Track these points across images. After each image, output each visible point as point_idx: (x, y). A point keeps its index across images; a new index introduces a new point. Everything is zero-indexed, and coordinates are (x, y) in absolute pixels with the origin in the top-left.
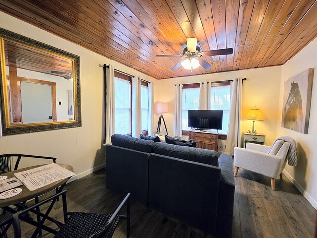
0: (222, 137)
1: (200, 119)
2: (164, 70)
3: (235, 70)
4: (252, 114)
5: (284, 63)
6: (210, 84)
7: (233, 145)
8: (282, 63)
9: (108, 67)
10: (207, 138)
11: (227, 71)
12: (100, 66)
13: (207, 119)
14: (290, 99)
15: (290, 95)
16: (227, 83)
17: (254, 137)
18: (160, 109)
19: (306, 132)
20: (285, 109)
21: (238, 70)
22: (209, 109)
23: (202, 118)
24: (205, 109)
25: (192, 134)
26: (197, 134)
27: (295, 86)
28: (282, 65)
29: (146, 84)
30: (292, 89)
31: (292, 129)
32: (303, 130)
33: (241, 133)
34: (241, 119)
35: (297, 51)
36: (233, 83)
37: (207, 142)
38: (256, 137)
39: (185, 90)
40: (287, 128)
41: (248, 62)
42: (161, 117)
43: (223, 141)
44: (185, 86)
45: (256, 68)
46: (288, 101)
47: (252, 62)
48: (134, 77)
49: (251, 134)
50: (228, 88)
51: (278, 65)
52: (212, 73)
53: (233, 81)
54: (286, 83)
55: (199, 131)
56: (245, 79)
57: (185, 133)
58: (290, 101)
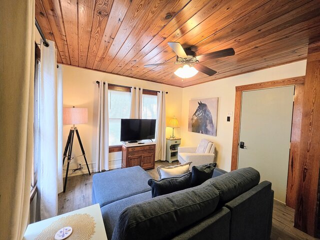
10: (146, 150)
14: (198, 112)
15: (197, 110)
17: (175, 141)
19: (216, 135)
20: (192, 119)
22: (140, 118)
24: (137, 118)
25: (130, 150)
26: (136, 148)
27: (202, 106)
28: (184, 87)
30: (199, 107)
31: (202, 133)
32: (214, 134)
33: (166, 138)
36: (160, 94)
37: (146, 154)
40: (196, 132)
44: (112, 87)
46: (195, 114)
49: (172, 139)
53: (159, 92)
54: (191, 101)
55: (137, 144)
56: (167, 93)
57: (112, 149)
58: (198, 115)
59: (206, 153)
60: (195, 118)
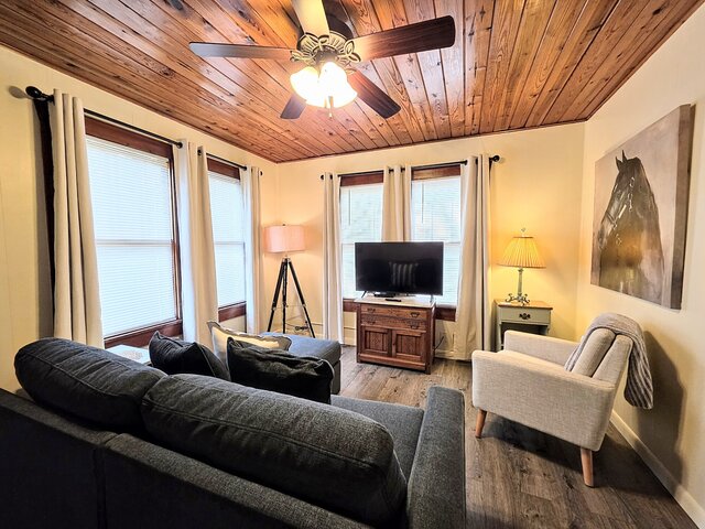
0: (444, 313)
1: (395, 265)
2: (279, 131)
3: (471, 135)
4: (517, 250)
5: (591, 115)
6: (408, 172)
7: (472, 333)
8: (586, 114)
9: (52, 99)
10: (403, 320)
11: (451, 138)
12: (15, 92)
13: (411, 266)
15: (613, 194)
16: (452, 169)
17: (523, 312)
18: (277, 242)
19: (676, 303)
20: (601, 235)
21: (479, 134)
22: (407, 241)
23: (398, 263)
24: (400, 240)
25: (364, 310)
26: (376, 308)
27: (630, 169)
28: (586, 119)
29: (233, 171)
30: (619, 178)
31: (625, 292)
33: (491, 302)
34: (488, 265)
35: (632, 69)
36: (467, 170)
37: (403, 329)
38: (527, 312)
39: (346, 190)
40: (609, 287)
41: (502, 106)
42: (285, 264)
43: (448, 324)
44: (348, 180)
45: (523, 127)
46: (607, 212)
47: (513, 105)
48: (180, 145)
49: (515, 303)
50: (454, 182)
51: (576, 120)
52: (414, 143)
53: (465, 162)
54: (600, 163)
55: (382, 301)
56: (497, 158)
57: (349, 306)
58: (617, 213)
59: (577, 375)
60: (609, 229)
